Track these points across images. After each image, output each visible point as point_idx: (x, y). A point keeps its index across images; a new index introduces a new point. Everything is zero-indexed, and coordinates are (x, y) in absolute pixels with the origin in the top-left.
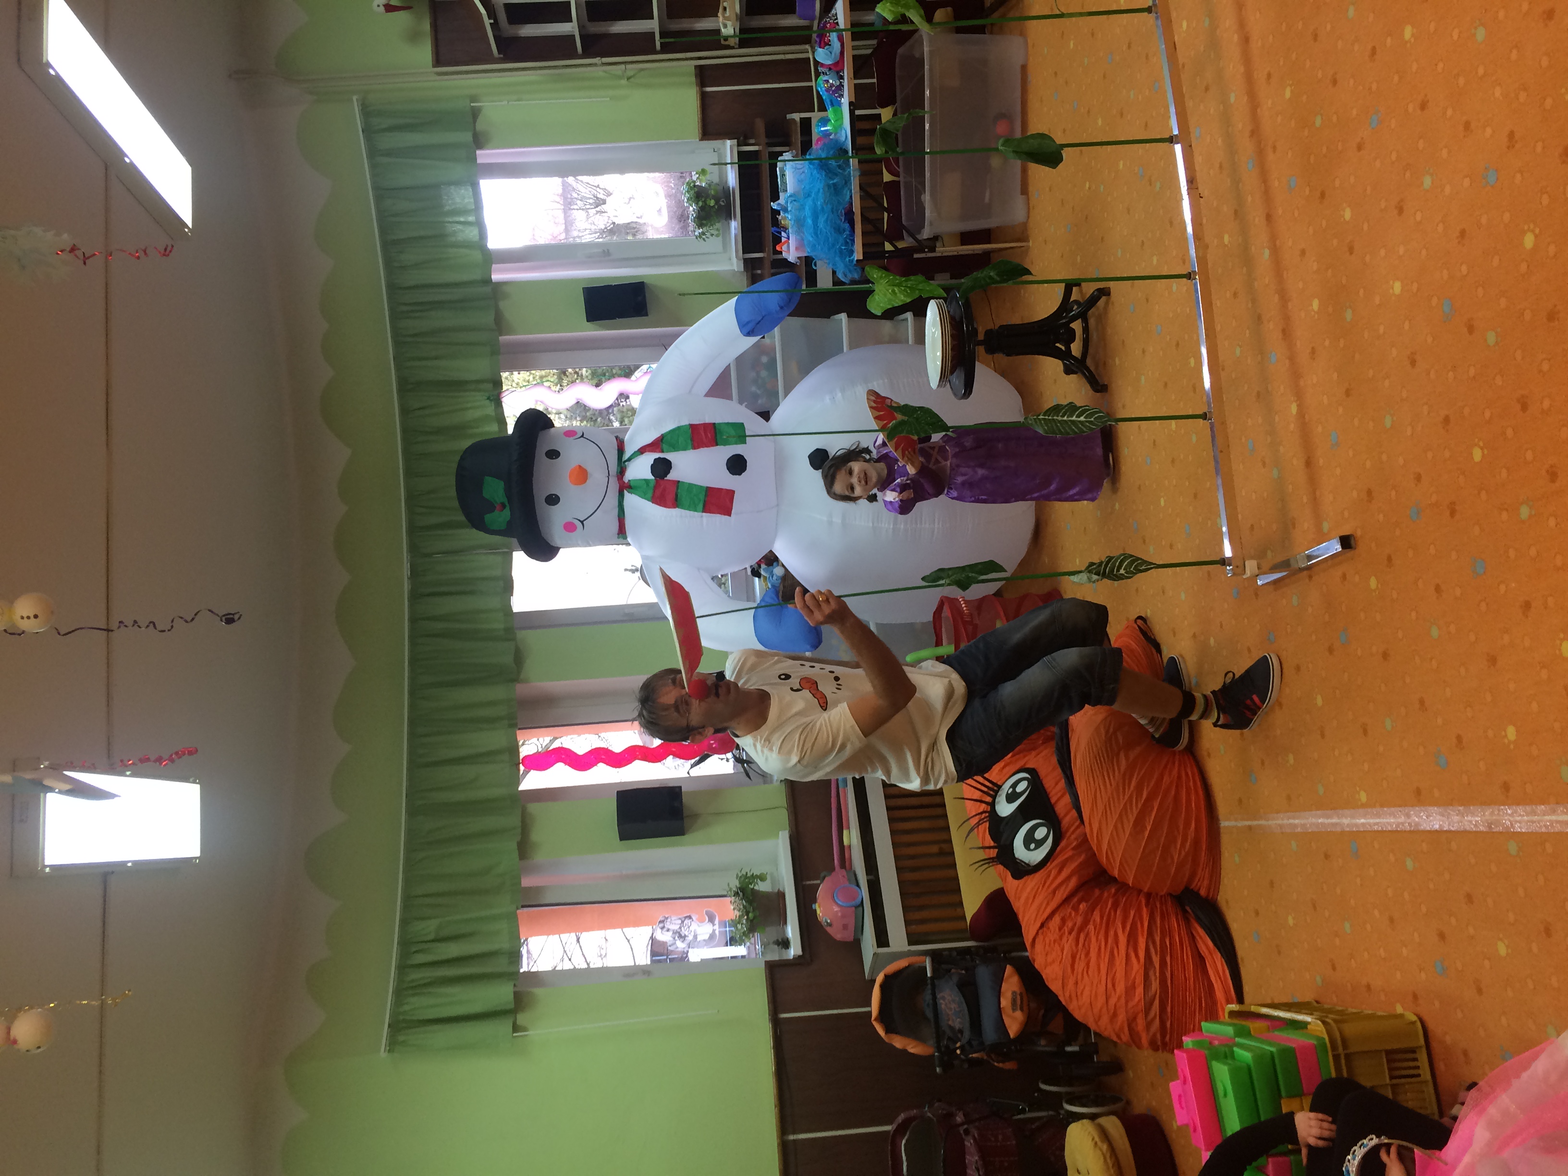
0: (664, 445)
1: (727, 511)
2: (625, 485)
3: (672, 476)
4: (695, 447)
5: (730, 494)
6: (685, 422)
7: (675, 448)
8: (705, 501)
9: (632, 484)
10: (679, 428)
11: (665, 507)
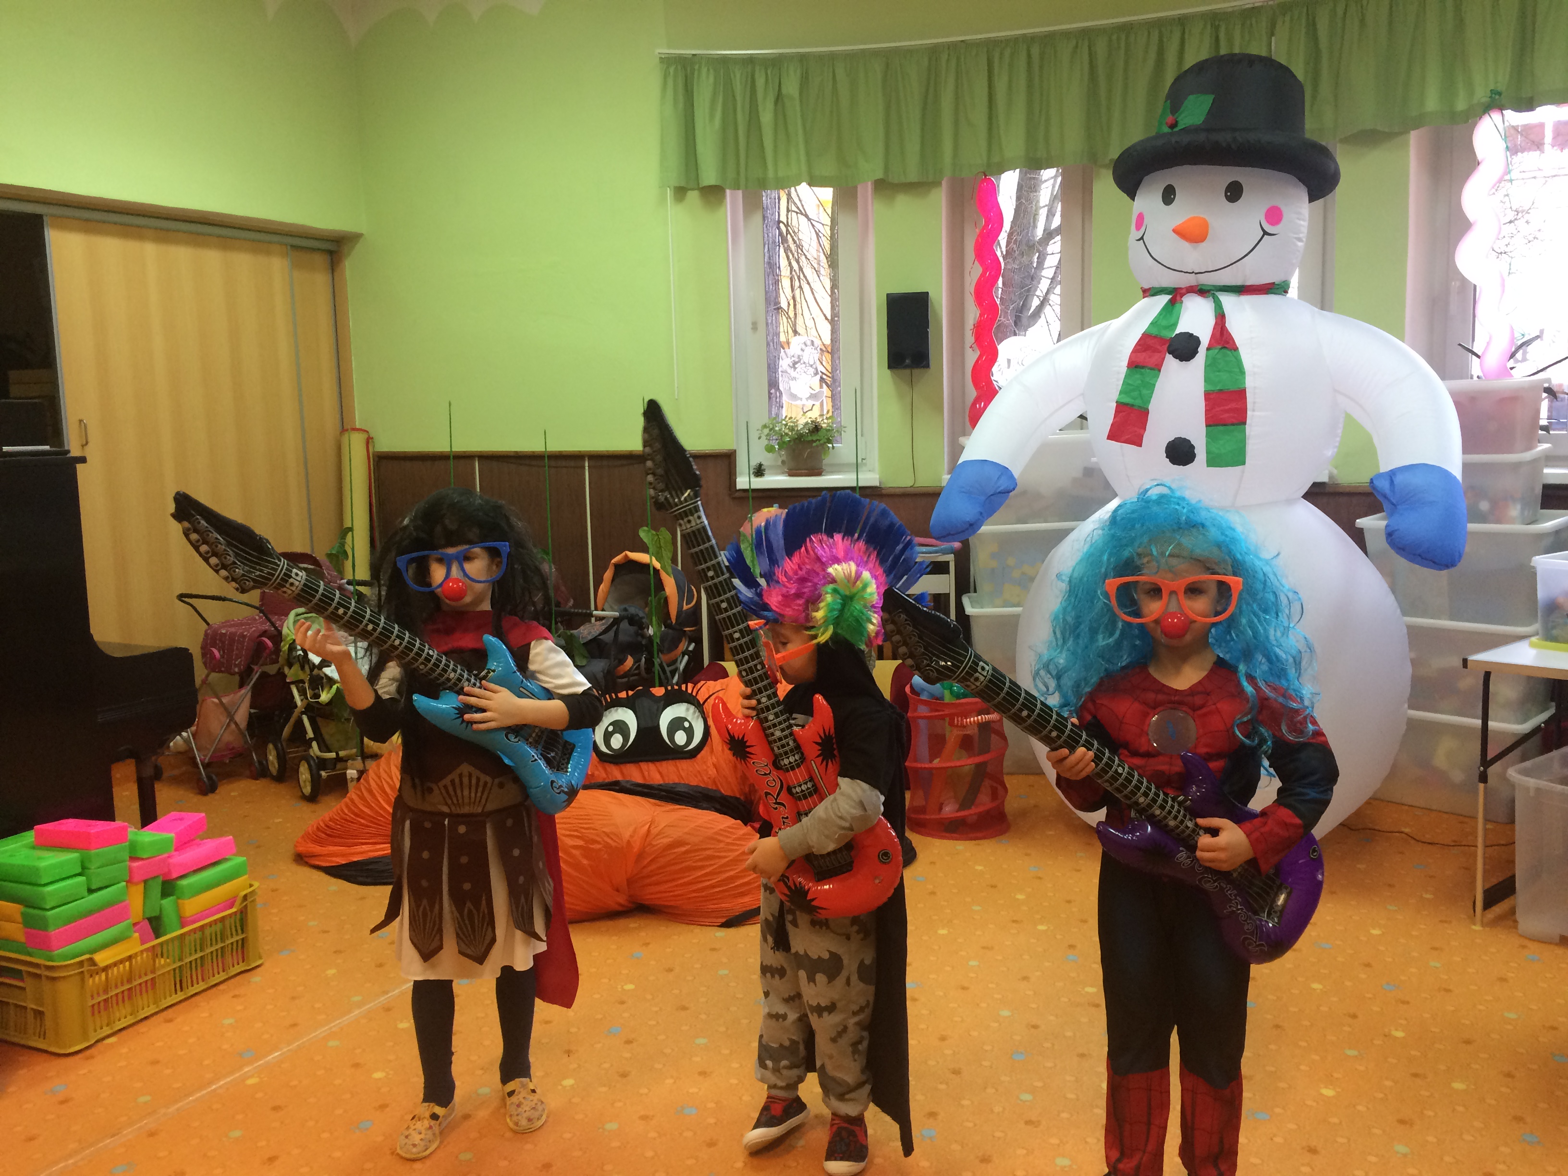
0: (1216, 351)
1: (1114, 435)
2: (1178, 298)
3: (1170, 362)
4: (1208, 396)
5: (1137, 441)
6: (1250, 383)
7: (1210, 366)
8: (1133, 405)
9: (1177, 305)
10: (1242, 372)
11: (1133, 352)
